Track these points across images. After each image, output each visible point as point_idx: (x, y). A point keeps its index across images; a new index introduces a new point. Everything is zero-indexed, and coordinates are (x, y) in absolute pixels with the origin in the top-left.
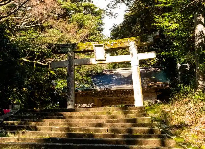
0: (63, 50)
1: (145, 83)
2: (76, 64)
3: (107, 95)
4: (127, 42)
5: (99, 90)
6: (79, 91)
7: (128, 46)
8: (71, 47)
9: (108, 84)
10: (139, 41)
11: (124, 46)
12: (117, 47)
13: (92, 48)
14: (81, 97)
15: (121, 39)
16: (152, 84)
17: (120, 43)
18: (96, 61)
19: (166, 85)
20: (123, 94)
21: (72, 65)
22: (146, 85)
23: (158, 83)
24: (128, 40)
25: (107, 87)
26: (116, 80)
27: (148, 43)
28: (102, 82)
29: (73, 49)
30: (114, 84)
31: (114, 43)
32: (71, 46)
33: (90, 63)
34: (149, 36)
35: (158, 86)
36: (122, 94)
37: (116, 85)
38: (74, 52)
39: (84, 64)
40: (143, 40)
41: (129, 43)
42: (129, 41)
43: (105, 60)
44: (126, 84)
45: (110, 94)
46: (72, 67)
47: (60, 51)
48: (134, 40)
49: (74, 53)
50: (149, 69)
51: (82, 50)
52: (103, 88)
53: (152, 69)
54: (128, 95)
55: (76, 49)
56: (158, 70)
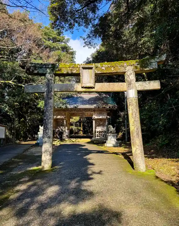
0: (41, 72)
1: (100, 104)
2: (56, 90)
4: (123, 66)
5: (70, 107)
7: (124, 71)
8: (50, 68)
9: (75, 104)
10: (139, 66)
11: (119, 71)
12: (110, 72)
13: (77, 71)
15: (116, 62)
16: (105, 105)
17: (114, 67)
18: (82, 87)
19: (115, 107)
21: (51, 91)
22: (102, 106)
23: (109, 105)
24: (125, 63)
25: (75, 106)
26: (80, 101)
27: (151, 70)
28: (71, 102)
29: (53, 70)
30: (80, 104)
31: (106, 66)
32: (50, 66)
33: (75, 90)
34: (153, 61)
35: (110, 107)
37: (81, 105)
38: (53, 74)
39: (66, 90)
40: (144, 64)
41: (126, 67)
42: (125, 65)
43: (94, 88)
44: (88, 104)
46: (51, 94)
47: (36, 72)
48: (132, 64)
49: (54, 76)
51: (65, 73)
52: (72, 106)
55: (56, 71)
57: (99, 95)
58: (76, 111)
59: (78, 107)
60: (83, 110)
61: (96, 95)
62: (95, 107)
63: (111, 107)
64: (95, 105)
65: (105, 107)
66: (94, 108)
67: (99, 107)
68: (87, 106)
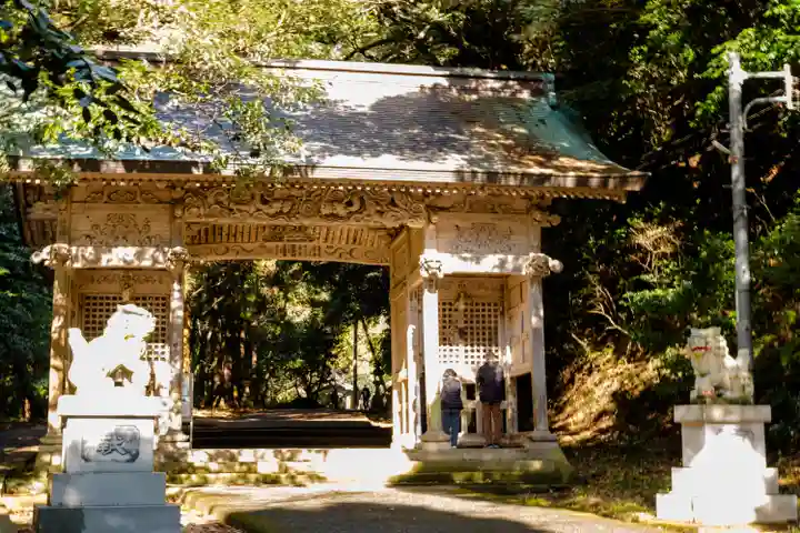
1: (493, 154)
3: (265, 202)
6: (112, 165)
14: (94, 201)
16: (540, 164)
20: (353, 209)
23: (566, 161)
36: (350, 204)
45: (276, 200)
50: (473, 85)
53: (489, 86)
54: (381, 213)
56: (519, 96)
57: (444, 82)
58: (276, 207)
59: (318, 174)
60: (335, 200)
61: (429, 82)
62: (459, 172)
63: (594, 182)
64: (454, 161)
65: (543, 178)
66: (450, 179)
67: (492, 176)
68: (387, 167)
